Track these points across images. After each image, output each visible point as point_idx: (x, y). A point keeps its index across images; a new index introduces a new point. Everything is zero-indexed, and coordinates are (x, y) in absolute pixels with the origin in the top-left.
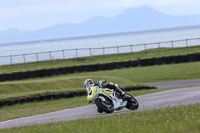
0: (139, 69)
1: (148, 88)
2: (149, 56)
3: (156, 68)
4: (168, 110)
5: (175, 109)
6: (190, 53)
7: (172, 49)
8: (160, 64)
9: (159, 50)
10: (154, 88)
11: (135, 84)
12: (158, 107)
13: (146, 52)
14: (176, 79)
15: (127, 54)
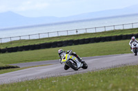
0: (7, 55)
2: (14, 46)
3: (18, 53)
4: (27, 82)
5: (32, 81)
6: (42, 43)
7: (29, 40)
8: (21, 51)
9: (21, 41)
10: (17, 67)
11: (4, 65)
12: (20, 81)
13: (11, 43)
14: (32, 61)
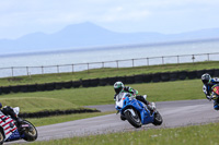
0: (81, 91)
1: (91, 111)
2: (92, 77)
4: (112, 135)
5: (120, 134)
6: (136, 74)
7: (117, 69)
8: (104, 85)
9: (103, 70)
10: (96, 111)
11: (76, 107)
12: (101, 133)
13: (88, 72)
15: (68, 74)
